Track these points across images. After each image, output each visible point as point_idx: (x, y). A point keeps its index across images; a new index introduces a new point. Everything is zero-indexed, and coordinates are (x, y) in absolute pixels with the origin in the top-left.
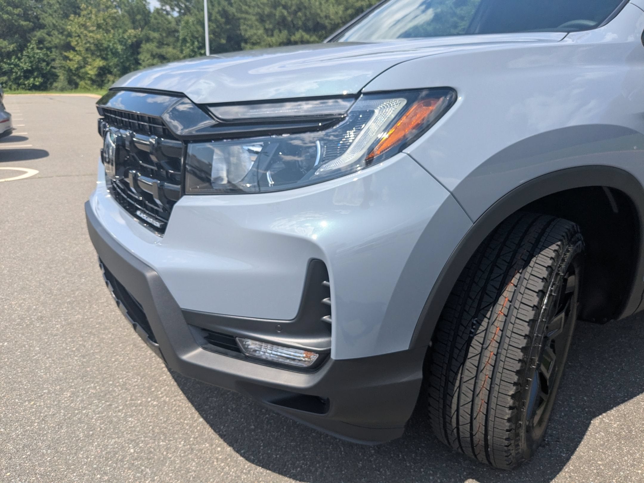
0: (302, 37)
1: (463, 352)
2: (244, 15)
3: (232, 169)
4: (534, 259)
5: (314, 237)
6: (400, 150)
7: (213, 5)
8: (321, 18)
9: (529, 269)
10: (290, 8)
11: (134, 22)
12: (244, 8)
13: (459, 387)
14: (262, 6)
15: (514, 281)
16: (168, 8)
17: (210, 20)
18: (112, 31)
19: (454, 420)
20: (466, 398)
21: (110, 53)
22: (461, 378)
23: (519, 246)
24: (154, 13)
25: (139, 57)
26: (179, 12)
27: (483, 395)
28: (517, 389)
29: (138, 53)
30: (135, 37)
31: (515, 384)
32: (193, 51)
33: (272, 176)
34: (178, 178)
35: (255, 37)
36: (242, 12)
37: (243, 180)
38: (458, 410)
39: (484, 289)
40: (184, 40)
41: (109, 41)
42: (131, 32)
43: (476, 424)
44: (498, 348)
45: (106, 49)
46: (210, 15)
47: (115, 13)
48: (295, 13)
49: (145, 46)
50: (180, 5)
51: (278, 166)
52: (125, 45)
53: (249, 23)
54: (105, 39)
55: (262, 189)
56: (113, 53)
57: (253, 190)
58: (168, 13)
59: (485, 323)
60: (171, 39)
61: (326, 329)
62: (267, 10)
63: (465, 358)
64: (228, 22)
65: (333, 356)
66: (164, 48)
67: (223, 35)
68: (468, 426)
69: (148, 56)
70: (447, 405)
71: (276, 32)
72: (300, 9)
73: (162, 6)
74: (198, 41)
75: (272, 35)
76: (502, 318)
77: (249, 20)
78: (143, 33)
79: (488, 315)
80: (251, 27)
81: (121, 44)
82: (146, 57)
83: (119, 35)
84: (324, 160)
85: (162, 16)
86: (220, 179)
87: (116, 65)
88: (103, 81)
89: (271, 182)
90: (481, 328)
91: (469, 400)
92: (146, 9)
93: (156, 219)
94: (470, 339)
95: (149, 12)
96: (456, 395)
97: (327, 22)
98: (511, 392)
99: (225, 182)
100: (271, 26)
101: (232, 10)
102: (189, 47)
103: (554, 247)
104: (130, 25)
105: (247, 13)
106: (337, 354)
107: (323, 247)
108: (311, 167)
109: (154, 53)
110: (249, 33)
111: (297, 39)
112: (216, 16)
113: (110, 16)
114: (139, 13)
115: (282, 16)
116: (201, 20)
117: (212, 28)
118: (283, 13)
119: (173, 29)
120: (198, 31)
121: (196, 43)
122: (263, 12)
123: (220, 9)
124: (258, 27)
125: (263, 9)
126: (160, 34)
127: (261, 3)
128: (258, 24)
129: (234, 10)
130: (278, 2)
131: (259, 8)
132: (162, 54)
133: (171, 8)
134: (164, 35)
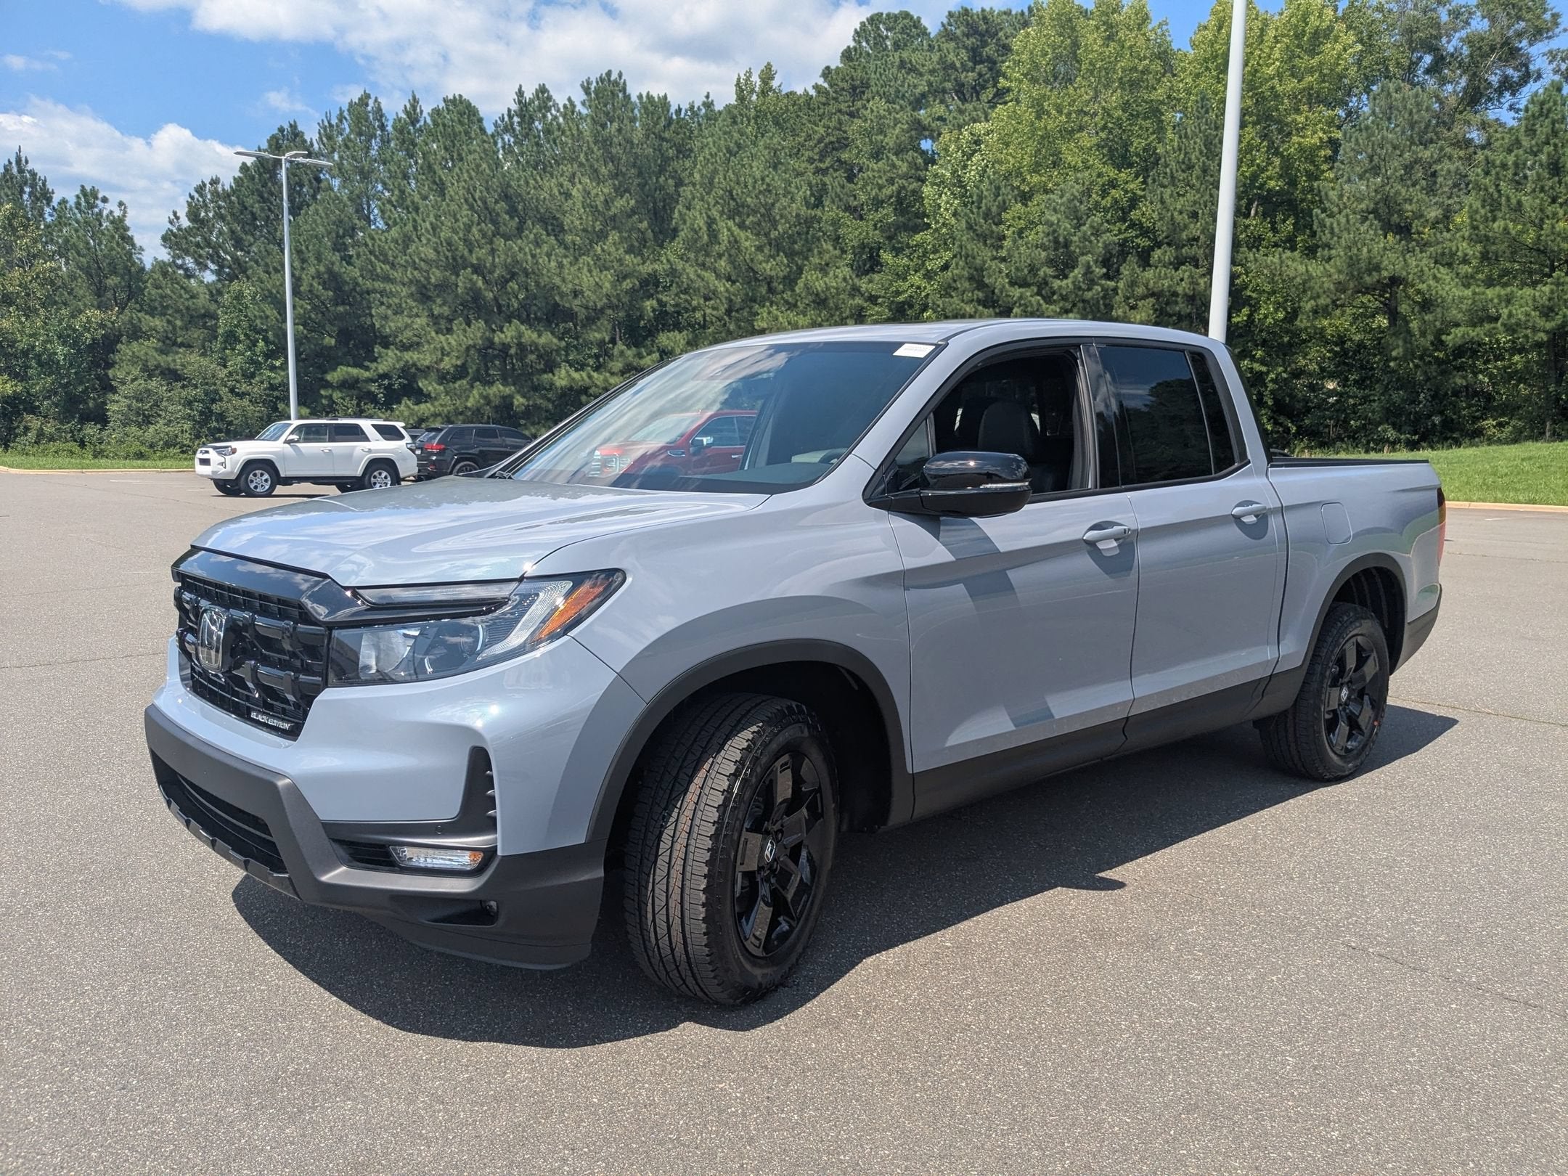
0: (520, 335)
1: (654, 848)
2: (379, 285)
3: (382, 656)
4: (729, 743)
5: (478, 724)
6: (565, 633)
7: (303, 261)
8: (562, 295)
9: (723, 753)
10: (491, 272)
11: (100, 291)
12: (380, 267)
13: (653, 890)
14: (423, 265)
15: (707, 766)
16: (189, 262)
17: (296, 292)
18: (42, 311)
19: (652, 935)
20: (660, 903)
21: (33, 363)
22: (654, 880)
23: (717, 729)
24: (153, 271)
25: (111, 373)
26: (218, 273)
27: (676, 896)
28: (708, 882)
29: (110, 365)
30: (102, 326)
31: (705, 876)
32: (252, 361)
33: (432, 663)
34: (316, 669)
35: (408, 333)
36: (375, 277)
37: (397, 667)
38: (654, 920)
39: (676, 778)
40: (231, 338)
41: (33, 335)
42: (95, 314)
43: (673, 933)
44: (688, 839)
45: (25, 353)
46: (297, 281)
47: (52, 270)
48: (504, 282)
49: (126, 350)
50: (219, 257)
51: (440, 651)
52: (75, 344)
53: (394, 301)
54: (22, 332)
55: (420, 677)
56: (40, 364)
57: (408, 678)
58: (189, 275)
59: (675, 815)
60: (197, 334)
61: (491, 825)
62: (436, 276)
63: (657, 856)
64: (341, 297)
65: (499, 853)
66: (177, 353)
67: (328, 327)
68: (666, 938)
69: (136, 371)
70: (642, 916)
71: (458, 324)
72: (513, 276)
73: (175, 257)
74: (266, 340)
75: (449, 331)
76: (692, 806)
77: (391, 295)
78: (124, 318)
79: (678, 806)
80: (398, 311)
81: (64, 343)
82: (128, 373)
83: (60, 322)
84: (485, 646)
85: (175, 280)
86: (368, 667)
87: (50, 393)
88: (11, 430)
89: (429, 670)
90: (672, 820)
91: (663, 904)
92: (134, 264)
93: (283, 720)
94: (661, 833)
95: (143, 269)
96: (650, 901)
97: (576, 304)
98: (703, 886)
99: (373, 671)
100: (446, 311)
101: (352, 273)
102: (241, 354)
103: (754, 728)
104: (89, 298)
105: (387, 279)
106: (503, 850)
107: (488, 736)
108: (473, 652)
109: (151, 364)
110: (392, 324)
111: (509, 340)
112: (311, 285)
113: (38, 277)
114: (114, 272)
115: (471, 289)
116: (274, 291)
117: (302, 311)
118: (474, 284)
119: (203, 311)
120: (267, 317)
121: (261, 344)
122: (428, 278)
123: (322, 269)
124: (415, 310)
125: (427, 272)
126: (169, 322)
127: (421, 259)
128: (414, 304)
129: (356, 273)
130: (461, 257)
131: (416, 269)
132: (172, 366)
133: (198, 263)
134: (179, 323)
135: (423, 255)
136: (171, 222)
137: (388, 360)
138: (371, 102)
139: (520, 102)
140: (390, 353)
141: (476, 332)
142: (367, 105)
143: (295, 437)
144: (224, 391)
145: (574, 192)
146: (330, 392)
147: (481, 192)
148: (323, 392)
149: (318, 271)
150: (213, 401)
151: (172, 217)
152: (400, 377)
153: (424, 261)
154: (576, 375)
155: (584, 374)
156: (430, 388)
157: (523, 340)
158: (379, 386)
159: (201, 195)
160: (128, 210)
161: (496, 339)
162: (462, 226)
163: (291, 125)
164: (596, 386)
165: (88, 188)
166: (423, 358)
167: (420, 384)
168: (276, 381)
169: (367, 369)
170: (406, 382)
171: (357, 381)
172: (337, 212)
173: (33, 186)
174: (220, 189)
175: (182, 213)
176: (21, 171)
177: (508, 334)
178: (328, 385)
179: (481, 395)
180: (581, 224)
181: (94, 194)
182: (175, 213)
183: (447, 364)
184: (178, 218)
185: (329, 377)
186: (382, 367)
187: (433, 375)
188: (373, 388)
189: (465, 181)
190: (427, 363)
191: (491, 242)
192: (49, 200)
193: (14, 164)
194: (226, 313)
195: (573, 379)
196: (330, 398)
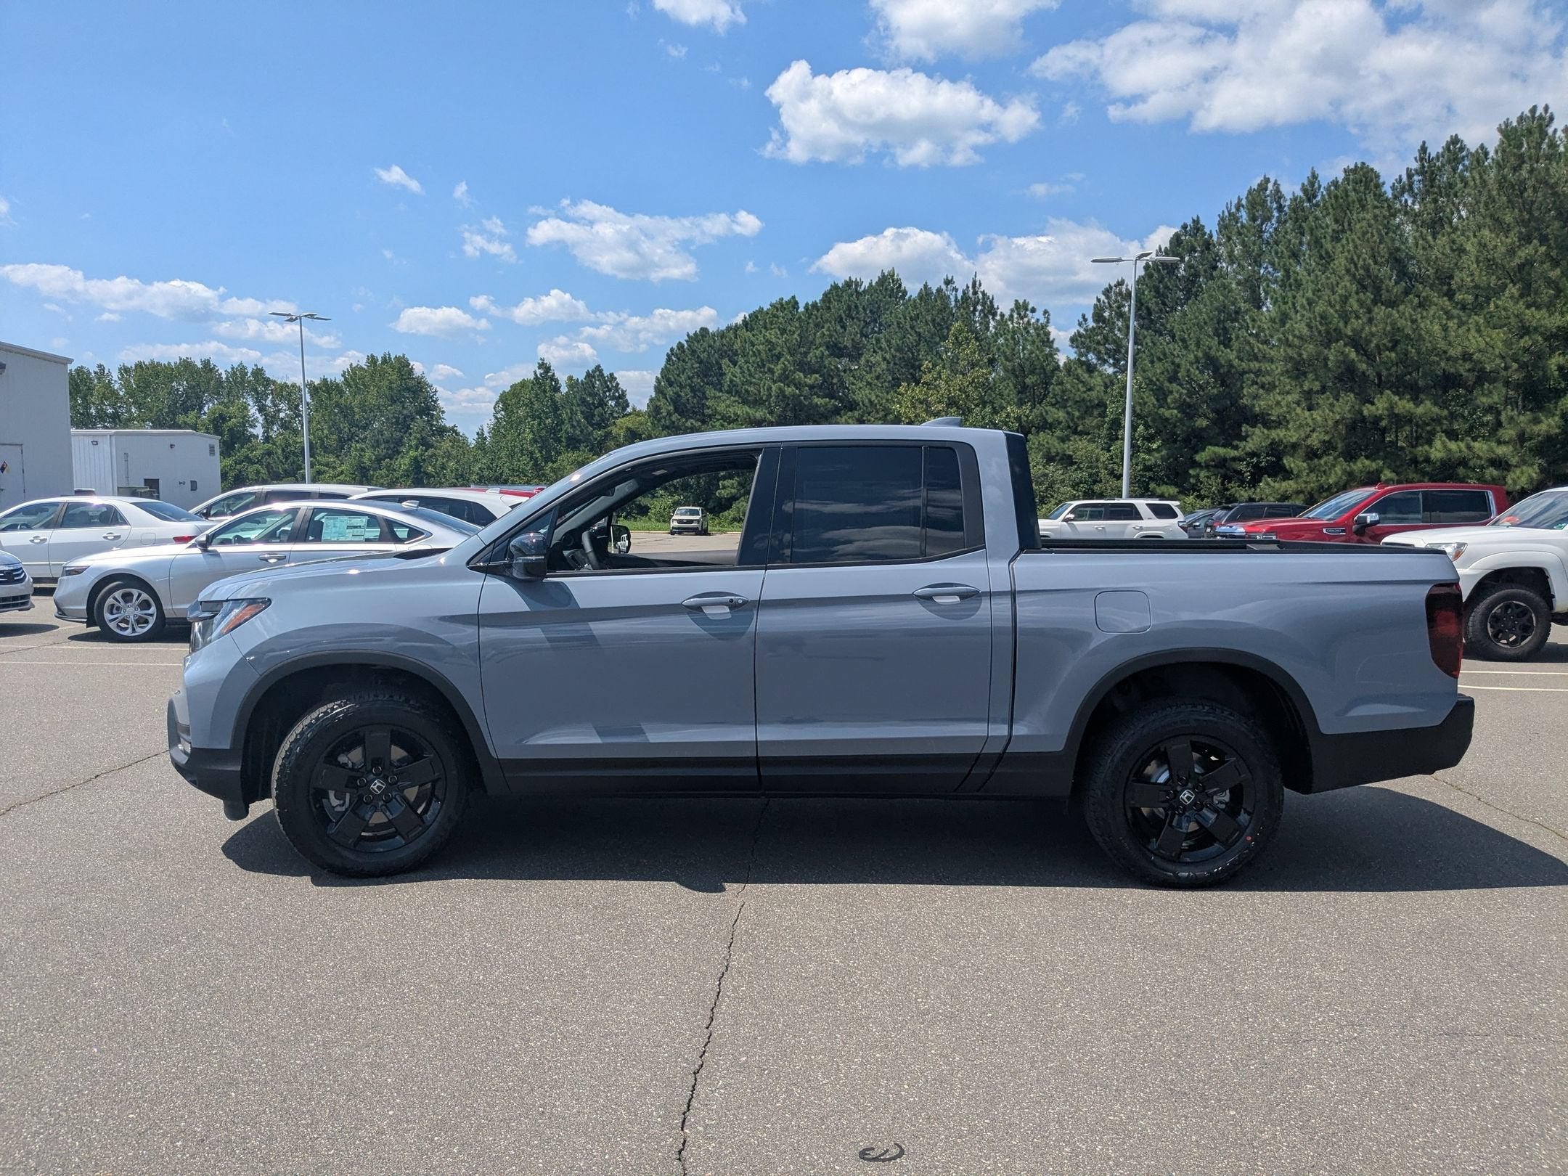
0: (1392, 406)
2: (1255, 365)
8: (1448, 360)
10: (1367, 343)
11: (1023, 389)
12: (1256, 348)
14: (1296, 342)
16: (1092, 357)
18: (976, 410)
24: (1063, 369)
26: (1113, 366)
35: (1278, 411)
36: (1252, 357)
40: (1116, 424)
42: (1014, 411)
47: (986, 375)
53: (1268, 379)
58: (1089, 370)
60: (1089, 423)
62: (1309, 350)
64: (1216, 380)
66: (1073, 440)
67: (1201, 410)
69: (1040, 458)
71: (1326, 398)
73: (1081, 355)
74: (1144, 424)
75: (1317, 405)
77: (1265, 373)
78: (1038, 412)
80: (1270, 388)
85: (1077, 376)
92: (1051, 363)
95: (1056, 368)
97: (1464, 368)
100: (1316, 385)
101: (1229, 355)
104: (1012, 397)
105: (1264, 358)
109: (1053, 451)
110: (1262, 403)
111: (1380, 412)
112: (1188, 371)
113: (973, 381)
114: (1032, 372)
115: (1344, 362)
116: (1154, 379)
117: (1178, 396)
118: (1346, 356)
119: (1096, 402)
120: (1145, 403)
121: (1141, 427)
122: (1300, 355)
123: (1200, 354)
124: (1288, 387)
125: (1300, 347)
126: (1068, 413)
127: (1295, 336)
128: (1287, 381)
129: (1232, 356)
130: (1335, 330)
131: (1290, 346)
132: (1068, 453)
133: (1099, 359)
134: (1077, 414)
135: (1297, 332)
136: (1080, 324)
137: (1256, 438)
138: (1270, 186)
139: (1422, 159)
140: (1257, 431)
141: (1345, 405)
142: (1266, 189)
143: (1072, 516)
144: (1103, 473)
145: (1469, 247)
146: (1198, 470)
147: (1364, 260)
148: (1191, 472)
149: (1196, 357)
150: (1095, 482)
151: (1081, 320)
152: (1268, 455)
153: (1298, 337)
154: (1453, 446)
155: (1462, 445)
156: (1292, 465)
157: (1396, 411)
158: (1248, 465)
159: (1108, 297)
160: (1051, 317)
161: (1366, 413)
162: (1338, 299)
163: (1194, 221)
164: (1479, 458)
165: (1021, 302)
166: (1289, 435)
167: (1285, 461)
168: (1150, 463)
169: (1236, 448)
170: (1274, 459)
171: (1225, 460)
172: (1221, 298)
173: (984, 304)
174: (1124, 290)
175: (1089, 316)
176: (975, 293)
177: (1381, 405)
178: (1195, 464)
179: (1344, 471)
180: (1472, 281)
181: (1025, 306)
182: (1084, 316)
183: (1314, 441)
184: (1085, 320)
185: (1198, 458)
186: (1250, 445)
187: (1301, 452)
188: (1242, 466)
189: (1349, 251)
190: (1294, 440)
191: (1370, 311)
192: (994, 315)
193: (970, 288)
194: (1114, 403)
195: (1450, 450)
196: (1197, 477)
